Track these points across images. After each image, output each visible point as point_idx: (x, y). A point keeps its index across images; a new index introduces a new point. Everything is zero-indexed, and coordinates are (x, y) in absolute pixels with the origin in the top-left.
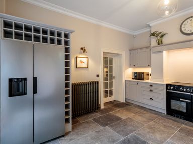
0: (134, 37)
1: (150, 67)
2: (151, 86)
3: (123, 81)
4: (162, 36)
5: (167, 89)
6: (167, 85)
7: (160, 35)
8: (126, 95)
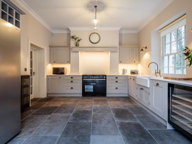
0: (52, 34)
1: (70, 63)
2: (72, 78)
3: (46, 77)
4: (79, 40)
5: (83, 78)
6: (83, 76)
7: (77, 39)
8: (48, 90)
